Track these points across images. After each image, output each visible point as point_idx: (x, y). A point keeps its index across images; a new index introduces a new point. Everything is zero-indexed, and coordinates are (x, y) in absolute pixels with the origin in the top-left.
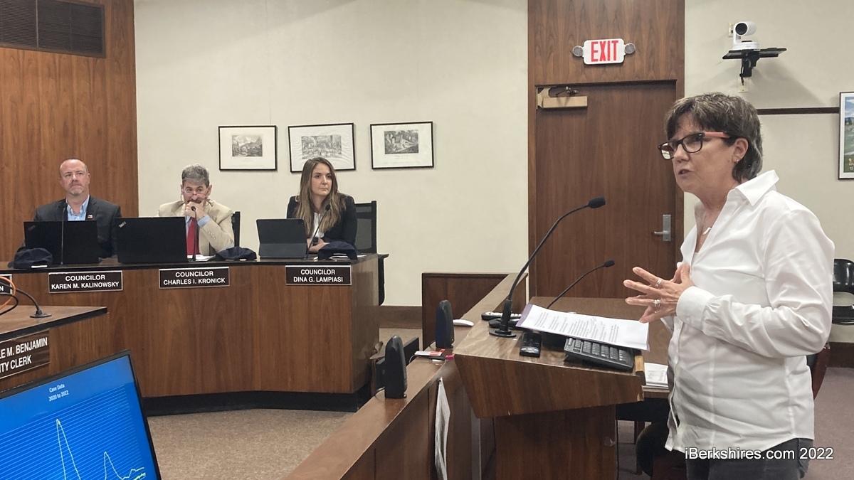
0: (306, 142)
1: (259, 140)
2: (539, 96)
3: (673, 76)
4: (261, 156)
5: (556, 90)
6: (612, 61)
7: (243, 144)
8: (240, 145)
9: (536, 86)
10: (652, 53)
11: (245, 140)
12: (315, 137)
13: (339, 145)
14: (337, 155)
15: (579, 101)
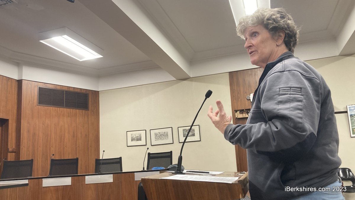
0: (156, 135)
1: (140, 135)
2: (236, 114)
4: (141, 140)
5: (242, 111)
7: (135, 137)
8: (134, 137)
9: (235, 111)
11: (136, 135)
12: (159, 133)
13: (167, 135)
14: (167, 138)
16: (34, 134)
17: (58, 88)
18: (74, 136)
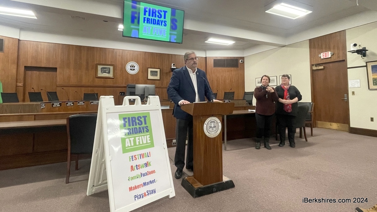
2: (313, 67)
3: (344, 59)
5: (317, 65)
6: (328, 57)
9: (312, 65)
10: (338, 54)
13: (274, 81)
15: (322, 67)
16: (212, 81)
17: (223, 58)
18: (231, 81)
